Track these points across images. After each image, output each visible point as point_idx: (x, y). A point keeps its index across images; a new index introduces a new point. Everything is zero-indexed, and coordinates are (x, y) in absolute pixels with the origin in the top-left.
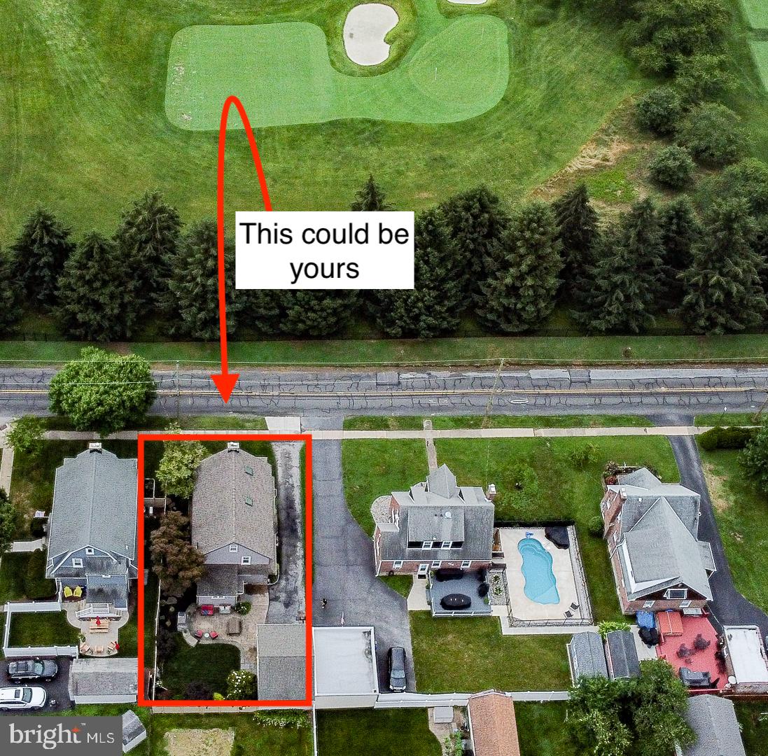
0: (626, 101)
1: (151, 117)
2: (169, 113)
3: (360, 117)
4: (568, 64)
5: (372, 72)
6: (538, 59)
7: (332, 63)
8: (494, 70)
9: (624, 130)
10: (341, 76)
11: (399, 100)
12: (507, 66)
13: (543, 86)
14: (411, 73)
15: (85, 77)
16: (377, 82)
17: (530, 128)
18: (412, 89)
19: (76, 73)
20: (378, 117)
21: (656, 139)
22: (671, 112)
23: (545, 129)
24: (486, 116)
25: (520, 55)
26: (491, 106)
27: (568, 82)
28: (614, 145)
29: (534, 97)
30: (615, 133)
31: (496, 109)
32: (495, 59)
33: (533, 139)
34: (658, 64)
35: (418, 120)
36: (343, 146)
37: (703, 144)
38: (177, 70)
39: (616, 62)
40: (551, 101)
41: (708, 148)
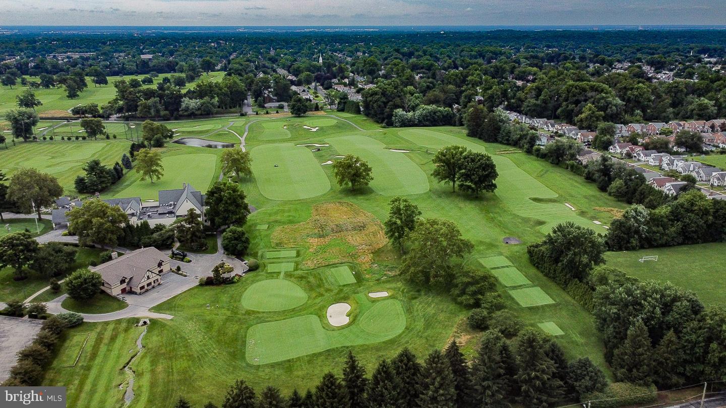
0: (462, 320)
1: (239, 363)
2: (247, 359)
3: (340, 346)
4: (431, 310)
5: (343, 328)
6: (417, 311)
7: (324, 327)
8: (399, 318)
9: (465, 330)
10: (328, 332)
11: (358, 336)
12: (404, 316)
13: (423, 319)
14: (361, 325)
15: (206, 352)
16: (345, 331)
17: (421, 337)
18: (363, 331)
19: (202, 350)
20: (349, 344)
21: (481, 331)
22: (484, 318)
23: (428, 336)
24: (400, 336)
25: (409, 311)
26: (401, 331)
27: (433, 317)
28: (463, 337)
29: (420, 325)
30: (462, 332)
31: (403, 332)
32: (398, 314)
33: (424, 341)
34: (472, 301)
35: (367, 343)
36: (334, 359)
37: (503, 328)
38: (250, 342)
39: (452, 307)
40: (428, 325)
41: (506, 328)
